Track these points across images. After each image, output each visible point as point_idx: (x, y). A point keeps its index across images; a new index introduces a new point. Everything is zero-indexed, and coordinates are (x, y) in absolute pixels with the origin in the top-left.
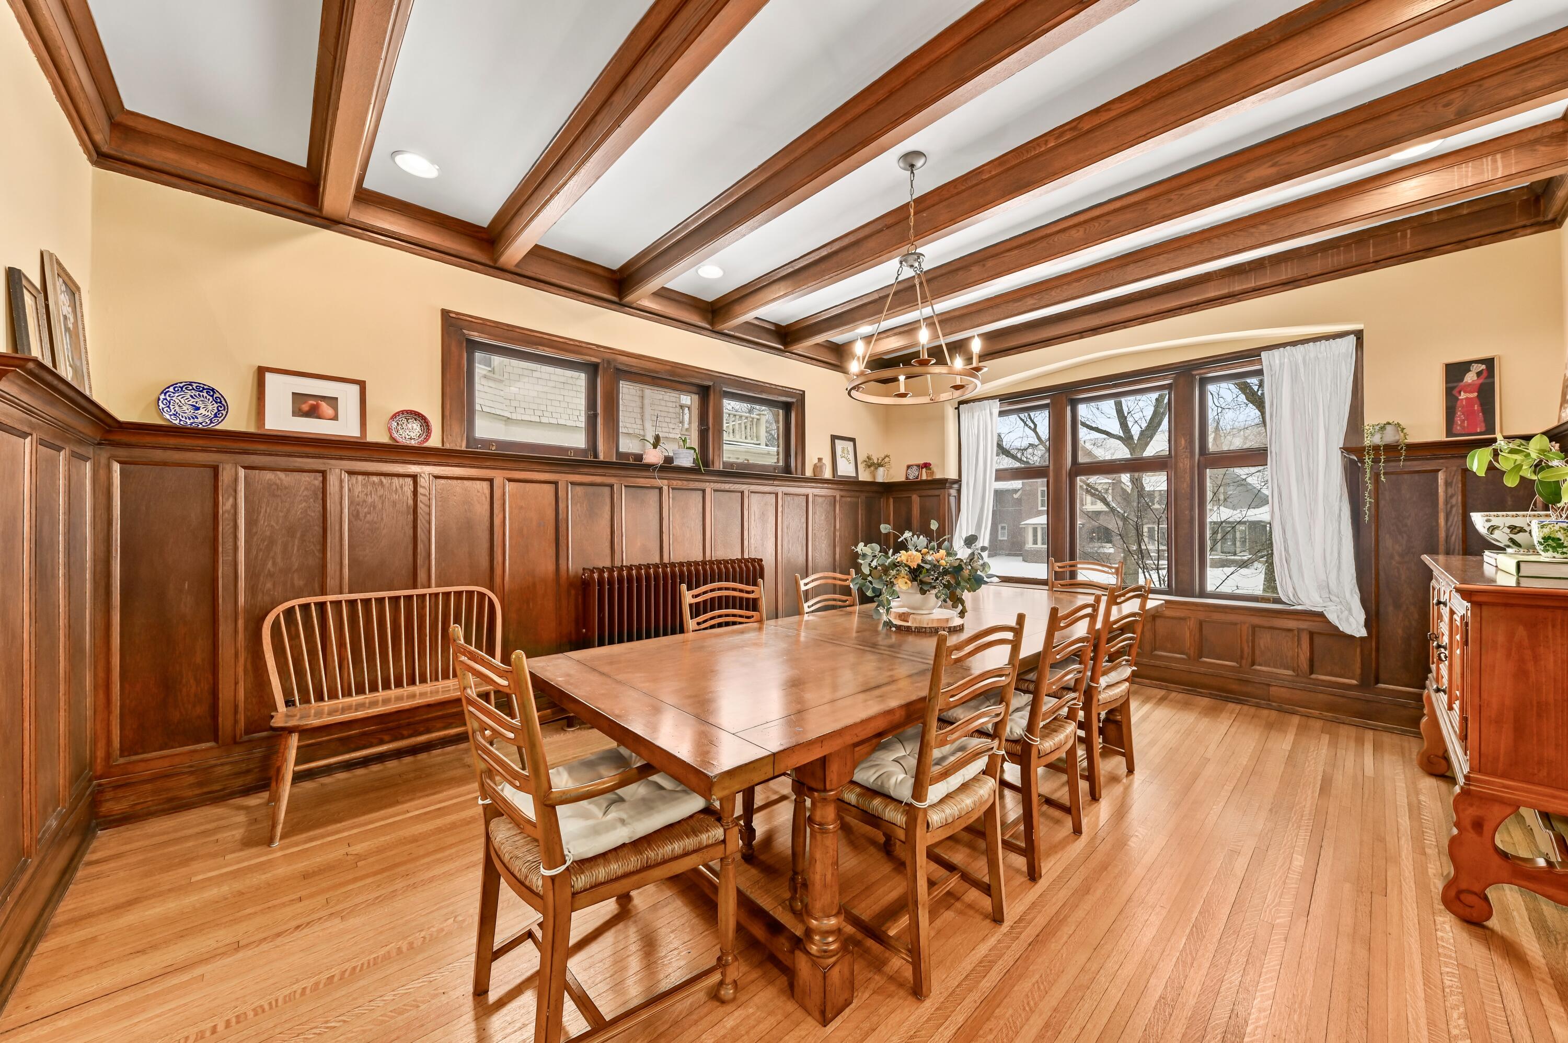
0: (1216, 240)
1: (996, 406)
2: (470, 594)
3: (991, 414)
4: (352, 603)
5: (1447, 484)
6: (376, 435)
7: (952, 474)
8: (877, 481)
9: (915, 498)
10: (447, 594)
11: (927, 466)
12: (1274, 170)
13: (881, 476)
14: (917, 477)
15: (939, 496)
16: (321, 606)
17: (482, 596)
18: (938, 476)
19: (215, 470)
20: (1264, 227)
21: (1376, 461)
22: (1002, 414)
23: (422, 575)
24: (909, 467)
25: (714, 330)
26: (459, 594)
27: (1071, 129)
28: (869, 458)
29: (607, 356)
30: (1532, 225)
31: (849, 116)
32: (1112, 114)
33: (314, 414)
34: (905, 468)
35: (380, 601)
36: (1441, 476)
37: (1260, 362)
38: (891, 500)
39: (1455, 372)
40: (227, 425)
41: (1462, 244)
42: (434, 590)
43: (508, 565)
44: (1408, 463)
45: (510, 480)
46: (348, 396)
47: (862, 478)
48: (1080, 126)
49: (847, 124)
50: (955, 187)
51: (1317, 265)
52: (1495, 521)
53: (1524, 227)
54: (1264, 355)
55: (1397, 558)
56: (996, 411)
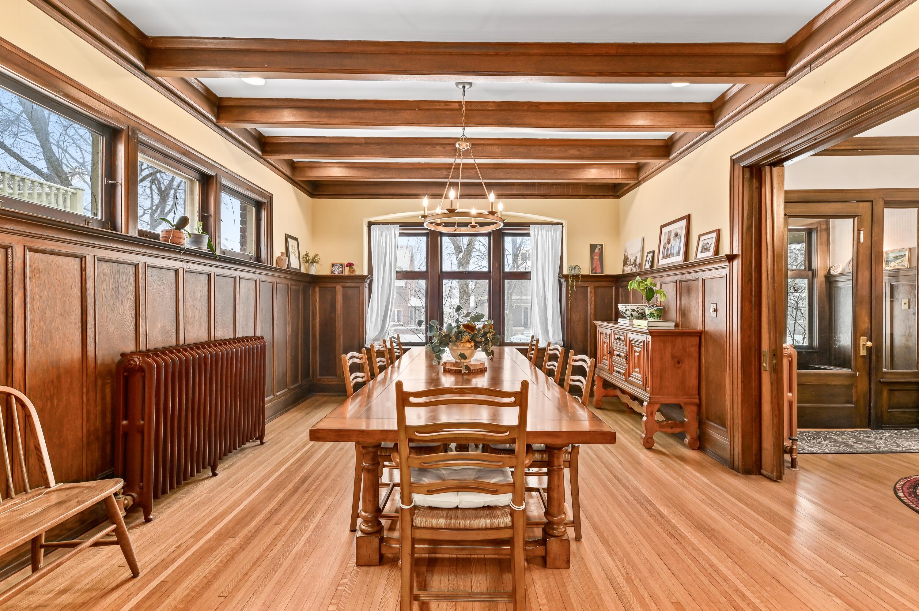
0: (534, 170)
1: (397, 229)
3: (395, 234)
5: (591, 292)
7: (365, 273)
8: (311, 273)
9: (339, 288)
11: (350, 265)
12: (578, 153)
13: (314, 270)
14: (342, 273)
15: (359, 287)
18: (358, 273)
20: (552, 171)
21: (573, 281)
22: (400, 234)
24: (333, 265)
25: (218, 124)
27: (535, 106)
28: (307, 255)
29: (132, 124)
30: (613, 196)
31: (466, 51)
32: (554, 108)
34: (330, 265)
36: (589, 289)
37: (528, 230)
38: (318, 289)
39: (593, 247)
41: (596, 197)
44: (582, 283)
47: (303, 271)
48: (540, 106)
49: (463, 54)
50: (470, 106)
51: (553, 191)
52: (628, 307)
53: (611, 195)
54: (531, 227)
55: (576, 323)
56: (397, 233)
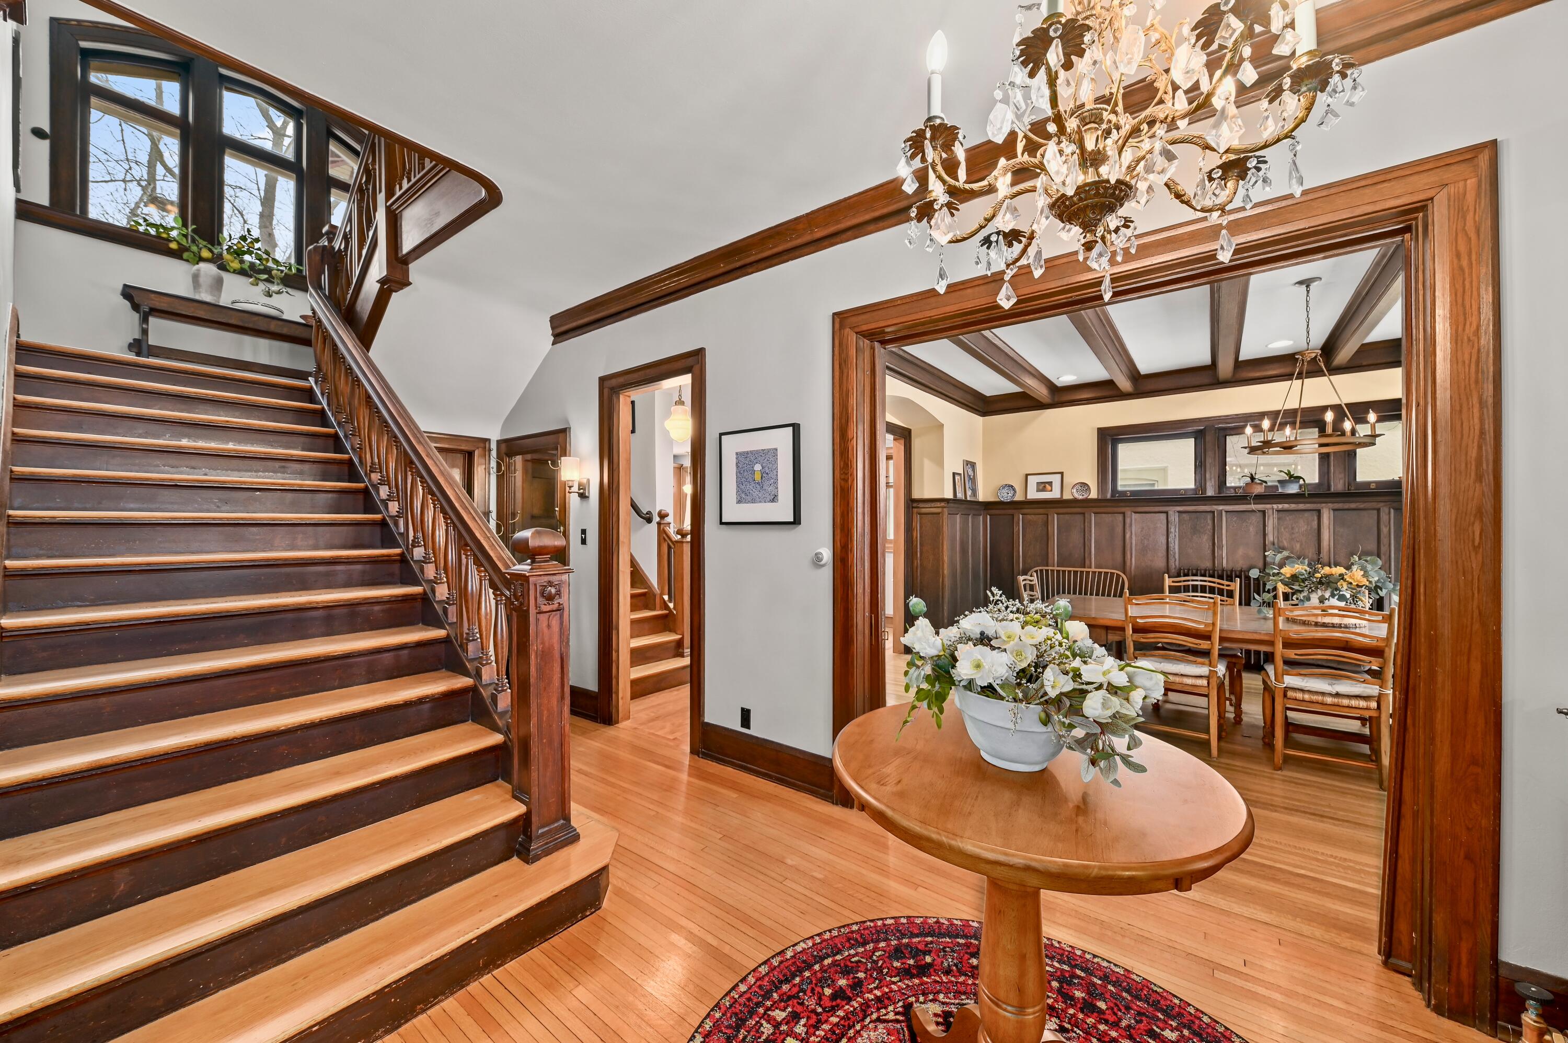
2: (1112, 574)
4: (1058, 571)
6: (1067, 496)
10: (1100, 573)
16: (1047, 571)
17: (1118, 576)
19: (1013, 515)
23: (1087, 562)
26: (1106, 573)
33: (1044, 490)
35: (1069, 572)
40: (1016, 499)
42: (1093, 569)
43: (1133, 562)
45: (1136, 513)
46: (1056, 479)
